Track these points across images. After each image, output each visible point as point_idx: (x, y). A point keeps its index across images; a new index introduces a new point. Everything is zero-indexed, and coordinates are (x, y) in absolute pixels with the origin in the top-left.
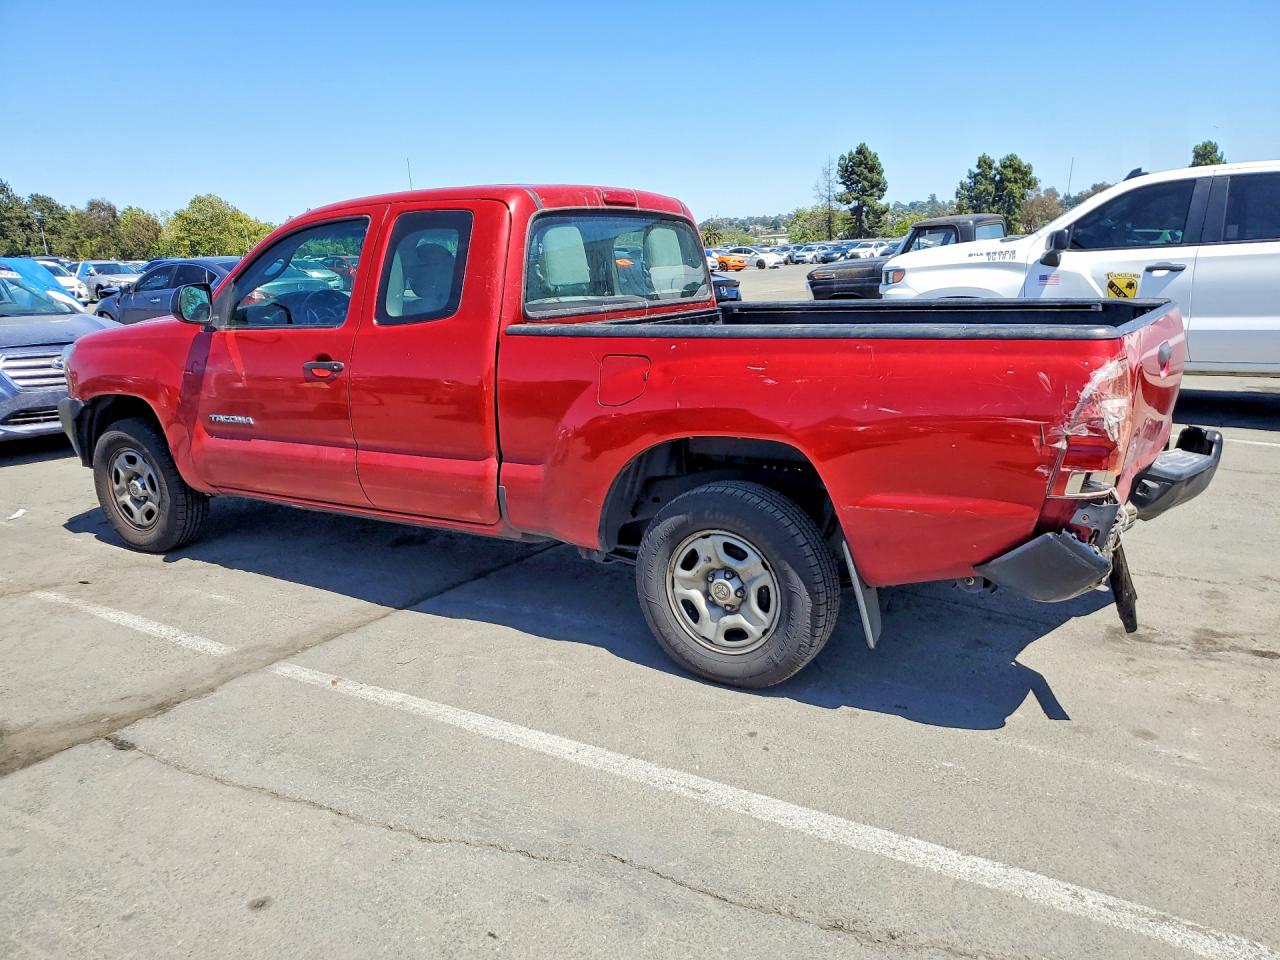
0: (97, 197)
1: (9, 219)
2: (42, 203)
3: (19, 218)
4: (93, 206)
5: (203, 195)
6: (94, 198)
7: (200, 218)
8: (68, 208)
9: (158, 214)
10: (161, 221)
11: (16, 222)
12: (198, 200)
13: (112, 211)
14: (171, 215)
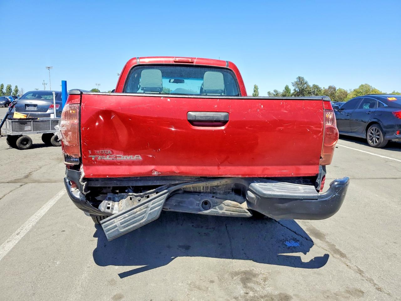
0: (331, 85)
1: (306, 91)
2: (316, 87)
3: (308, 91)
4: (330, 87)
5: (364, 84)
6: (330, 85)
7: (362, 91)
8: (322, 88)
9: (348, 90)
10: (348, 92)
11: (307, 92)
12: (362, 86)
13: (335, 89)
14: (352, 90)
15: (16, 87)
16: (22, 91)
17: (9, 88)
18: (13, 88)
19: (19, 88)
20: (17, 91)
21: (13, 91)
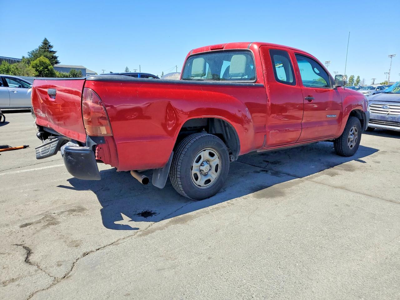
15: (359, 77)
16: (363, 81)
17: (352, 79)
18: (355, 79)
19: (361, 79)
20: (358, 82)
21: (355, 82)
